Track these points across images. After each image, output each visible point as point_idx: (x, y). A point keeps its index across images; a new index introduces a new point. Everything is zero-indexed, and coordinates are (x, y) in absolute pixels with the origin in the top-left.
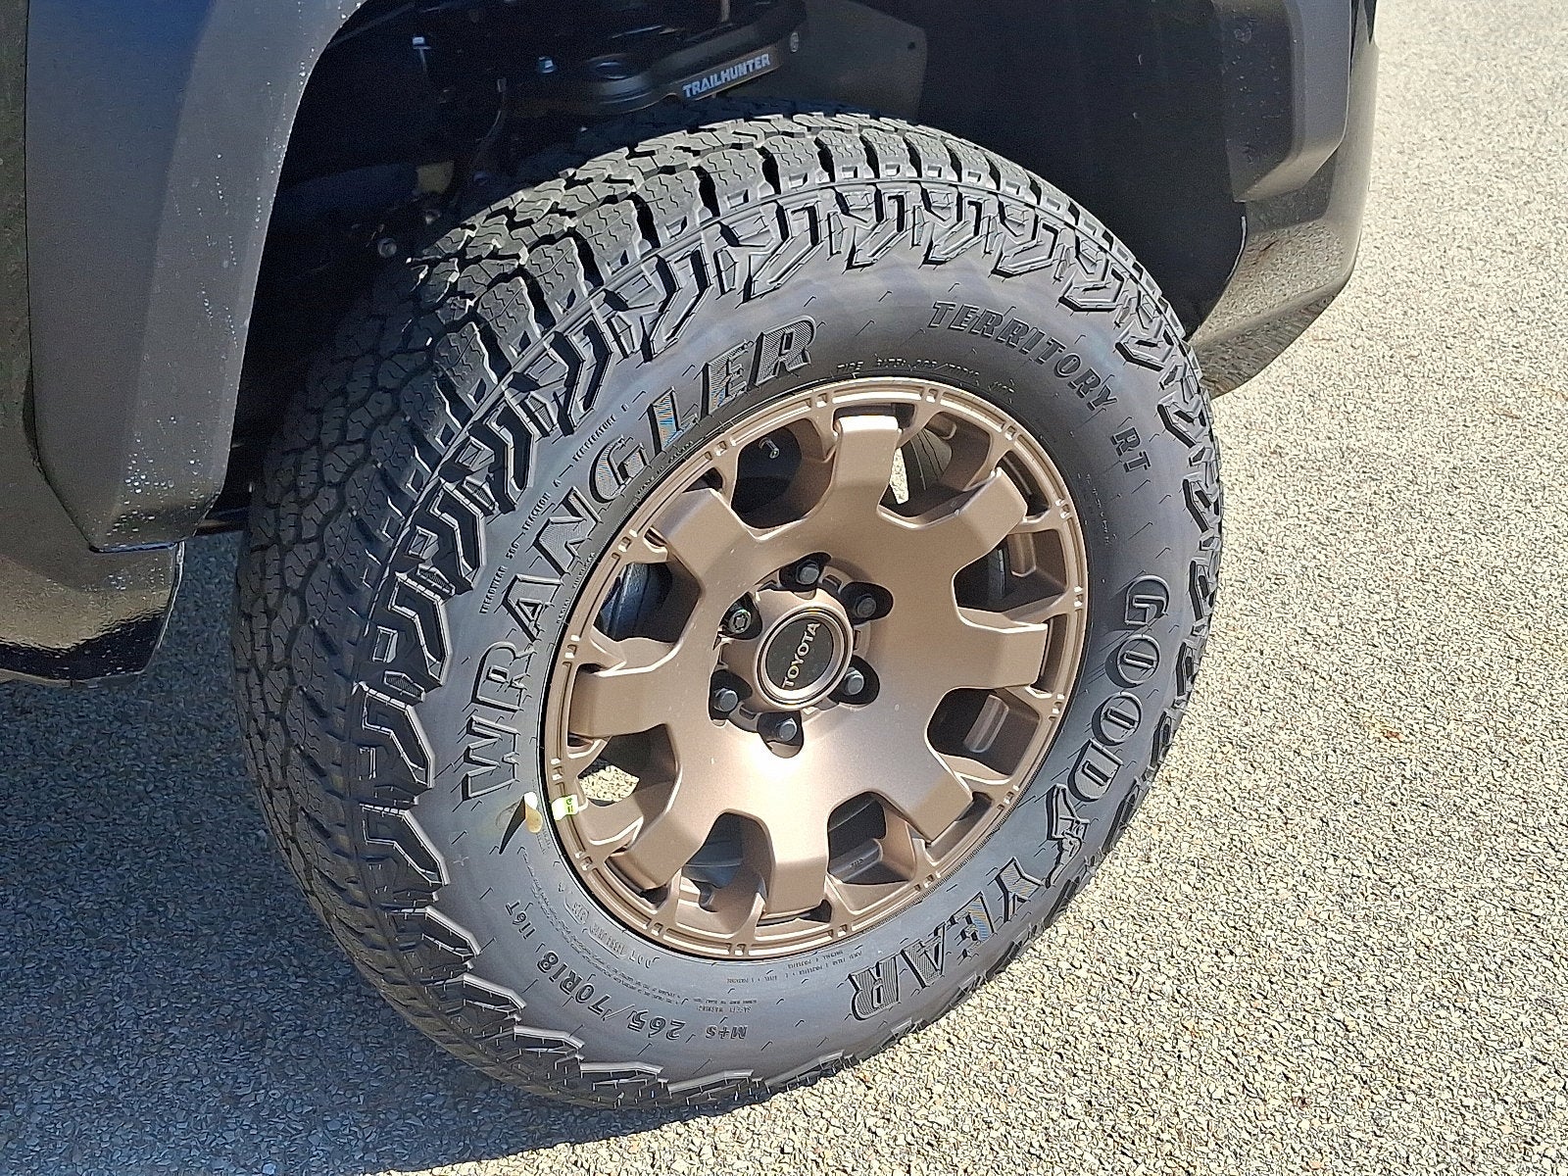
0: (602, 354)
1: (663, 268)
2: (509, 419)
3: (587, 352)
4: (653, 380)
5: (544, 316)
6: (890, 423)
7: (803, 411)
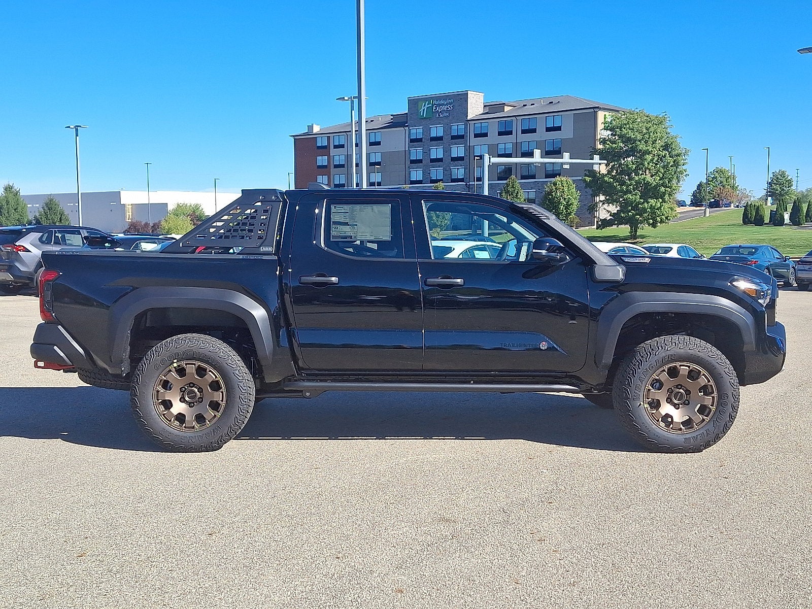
0: (651, 354)
1: (658, 347)
2: (640, 360)
3: (649, 354)
4: (656, 358)
5: (645, 351)
6: (687, 368)
7: (675, 364)
